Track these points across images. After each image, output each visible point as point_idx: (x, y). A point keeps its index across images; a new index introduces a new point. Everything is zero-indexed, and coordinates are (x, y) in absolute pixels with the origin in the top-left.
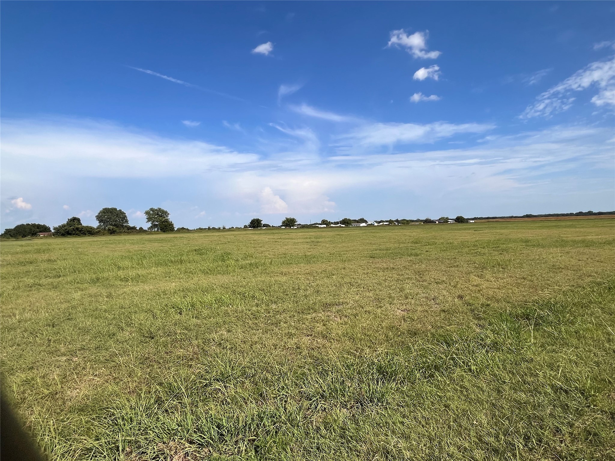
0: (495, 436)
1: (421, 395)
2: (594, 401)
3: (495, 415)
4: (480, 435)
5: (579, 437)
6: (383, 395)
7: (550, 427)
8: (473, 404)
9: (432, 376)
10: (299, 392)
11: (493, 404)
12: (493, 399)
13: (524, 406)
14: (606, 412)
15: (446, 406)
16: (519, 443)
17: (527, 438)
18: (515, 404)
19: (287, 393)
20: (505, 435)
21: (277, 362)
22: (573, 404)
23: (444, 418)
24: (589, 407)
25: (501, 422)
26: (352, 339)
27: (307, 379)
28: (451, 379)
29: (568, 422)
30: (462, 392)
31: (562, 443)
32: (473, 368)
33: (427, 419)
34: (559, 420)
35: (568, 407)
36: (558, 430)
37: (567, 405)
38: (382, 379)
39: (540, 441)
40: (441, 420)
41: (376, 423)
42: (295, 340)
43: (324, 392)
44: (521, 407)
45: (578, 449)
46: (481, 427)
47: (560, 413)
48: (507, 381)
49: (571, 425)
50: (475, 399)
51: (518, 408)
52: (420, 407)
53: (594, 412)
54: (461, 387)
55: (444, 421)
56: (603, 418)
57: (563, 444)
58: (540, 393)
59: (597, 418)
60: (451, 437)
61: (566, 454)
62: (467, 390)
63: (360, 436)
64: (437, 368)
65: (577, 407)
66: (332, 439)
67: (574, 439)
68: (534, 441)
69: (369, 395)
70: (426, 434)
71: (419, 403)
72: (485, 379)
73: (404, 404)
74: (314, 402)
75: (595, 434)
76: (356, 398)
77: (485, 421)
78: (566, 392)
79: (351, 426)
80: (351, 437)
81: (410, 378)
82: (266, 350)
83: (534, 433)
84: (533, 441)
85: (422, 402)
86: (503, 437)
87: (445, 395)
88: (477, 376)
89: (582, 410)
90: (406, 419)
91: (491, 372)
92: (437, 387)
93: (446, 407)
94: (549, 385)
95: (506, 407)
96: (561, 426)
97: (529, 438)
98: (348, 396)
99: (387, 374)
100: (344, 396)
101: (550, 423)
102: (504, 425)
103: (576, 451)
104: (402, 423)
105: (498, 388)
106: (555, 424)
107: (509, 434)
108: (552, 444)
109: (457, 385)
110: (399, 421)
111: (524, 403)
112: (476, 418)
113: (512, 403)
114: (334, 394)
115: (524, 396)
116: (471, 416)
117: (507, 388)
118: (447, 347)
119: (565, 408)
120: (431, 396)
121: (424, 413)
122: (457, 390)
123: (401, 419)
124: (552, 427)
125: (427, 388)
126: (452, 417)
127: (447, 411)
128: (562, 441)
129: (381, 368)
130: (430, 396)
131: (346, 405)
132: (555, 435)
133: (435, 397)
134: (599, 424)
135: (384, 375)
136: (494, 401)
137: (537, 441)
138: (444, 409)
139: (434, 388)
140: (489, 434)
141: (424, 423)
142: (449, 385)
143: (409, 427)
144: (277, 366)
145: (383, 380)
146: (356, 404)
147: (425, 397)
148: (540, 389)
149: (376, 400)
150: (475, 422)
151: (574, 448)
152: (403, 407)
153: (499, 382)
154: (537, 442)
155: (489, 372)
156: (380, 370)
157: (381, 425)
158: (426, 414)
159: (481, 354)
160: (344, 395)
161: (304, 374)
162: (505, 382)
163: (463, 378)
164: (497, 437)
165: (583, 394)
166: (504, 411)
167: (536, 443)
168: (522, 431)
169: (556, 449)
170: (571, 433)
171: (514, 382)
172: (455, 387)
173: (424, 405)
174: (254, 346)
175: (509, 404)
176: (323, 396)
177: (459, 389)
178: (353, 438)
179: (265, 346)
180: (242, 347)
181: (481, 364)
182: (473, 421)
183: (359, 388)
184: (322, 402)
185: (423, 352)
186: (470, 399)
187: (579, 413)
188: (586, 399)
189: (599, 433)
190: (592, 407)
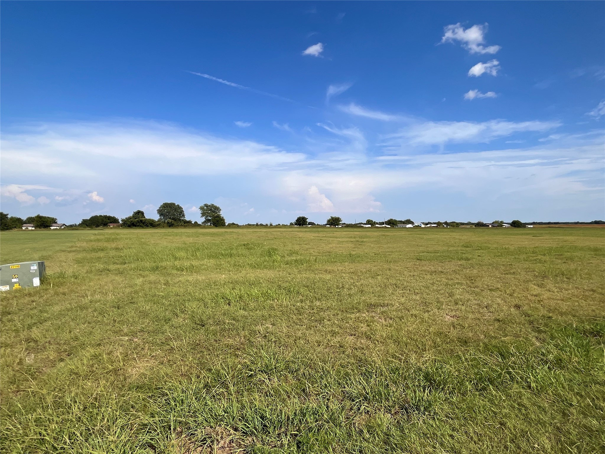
1: (472, 408)
3: (560, 440)
6: (431, 404)
8: (533, 424)
9: (484, 389)
10: (342, 391)
11: (558, 428)
12: (558, 422)
13: (596, 434)
15: (501, 424)
18: (585, 430)
19: (329, 391)
21: (320, 359)
23: (499, 436)
25: (568, 449)
26: (397, 342)
27: (350, 379)
28: (508, 395)
30: (520, 410)
32: (533, 385)
33: (479, 435)
38: (429, 387)
40: (496, 439)
41: (423, 433)
42: (338, 339)
43: (368, 394)
44: (592, 435)
48: (574, 403)
50: (535, 420)
51: (589, 436)
52: (471, 421)
54: (518, 405)
55: (499, 439)
62: (526, 409)
63: (405, 445)
64: (491, 381)
66: (375, 444)
69: (415, 403)
70: (479, 451)
71: (471, 417)
72: (547, 399)
73: (454, 416)
74: (357, 403)
76: (401, 403)
77: (548, 446)
79: (394, 431)
80: (396, 445)
81: (460, 389)
82: (309, 346)
85: (474, 416)
87: (500, 412)
88: (537, 395)
90: (456, 433)
91: (554, 392)
92: (491, 401)
95: (574, 433)
98: (393, 401)
99: (435, 382)
100: (387, 399)
104: (452, 436)
105: (563, 411)
109: (514, 402)
110: (448, 434)
111: (597, 431)
112: (537, 441)
113: (580, 429)
114: (377, 397)
115: (595, 422)
116: (531, 438)
117: (575, 412)
118: (502, 359)
120: (485, 411)
121: (476, 428)
122: (514, 407)
123: (450, 432)
125: (479, 402)
126: (508, 437)
127: (503, 429)
129: (428, 375)
130: (483, 411)
131: (390, 410)
133: (489, 413)
135: (431, 383)
136: (559, 425)
138: (499, 427)
139: (487, 402)
141: (476, 439)
142: (504, 401)
143: (460, 441)
144: (319, 363)
145: (431, 388)
146: (401, 410)
147: (478, 411)
149: (422, 409)
150: (536, 446)
152: (452, 419)
153: (564, 404)
155: (552, 392)
156: (427, 377)
157: (429, 436)
158: (478, 429)
159: (541, 371)
160: (389, 399)
161: (347, 374)
162: (571, 405)
163: (521, 395)
171: (582, 405)
172: (511, 403)
173: (477, 420)
174: (298, 341)
175: (577, 430)
176: (366, 398)
177: (517, 406)
178: (398, 446)
179: (309, 342)
180: (287, 341)
181: (543, 381)
182: (534, 444)
183: (405, 394)
184: (365, 405)
185: (476, 364)
186: (529, 419)
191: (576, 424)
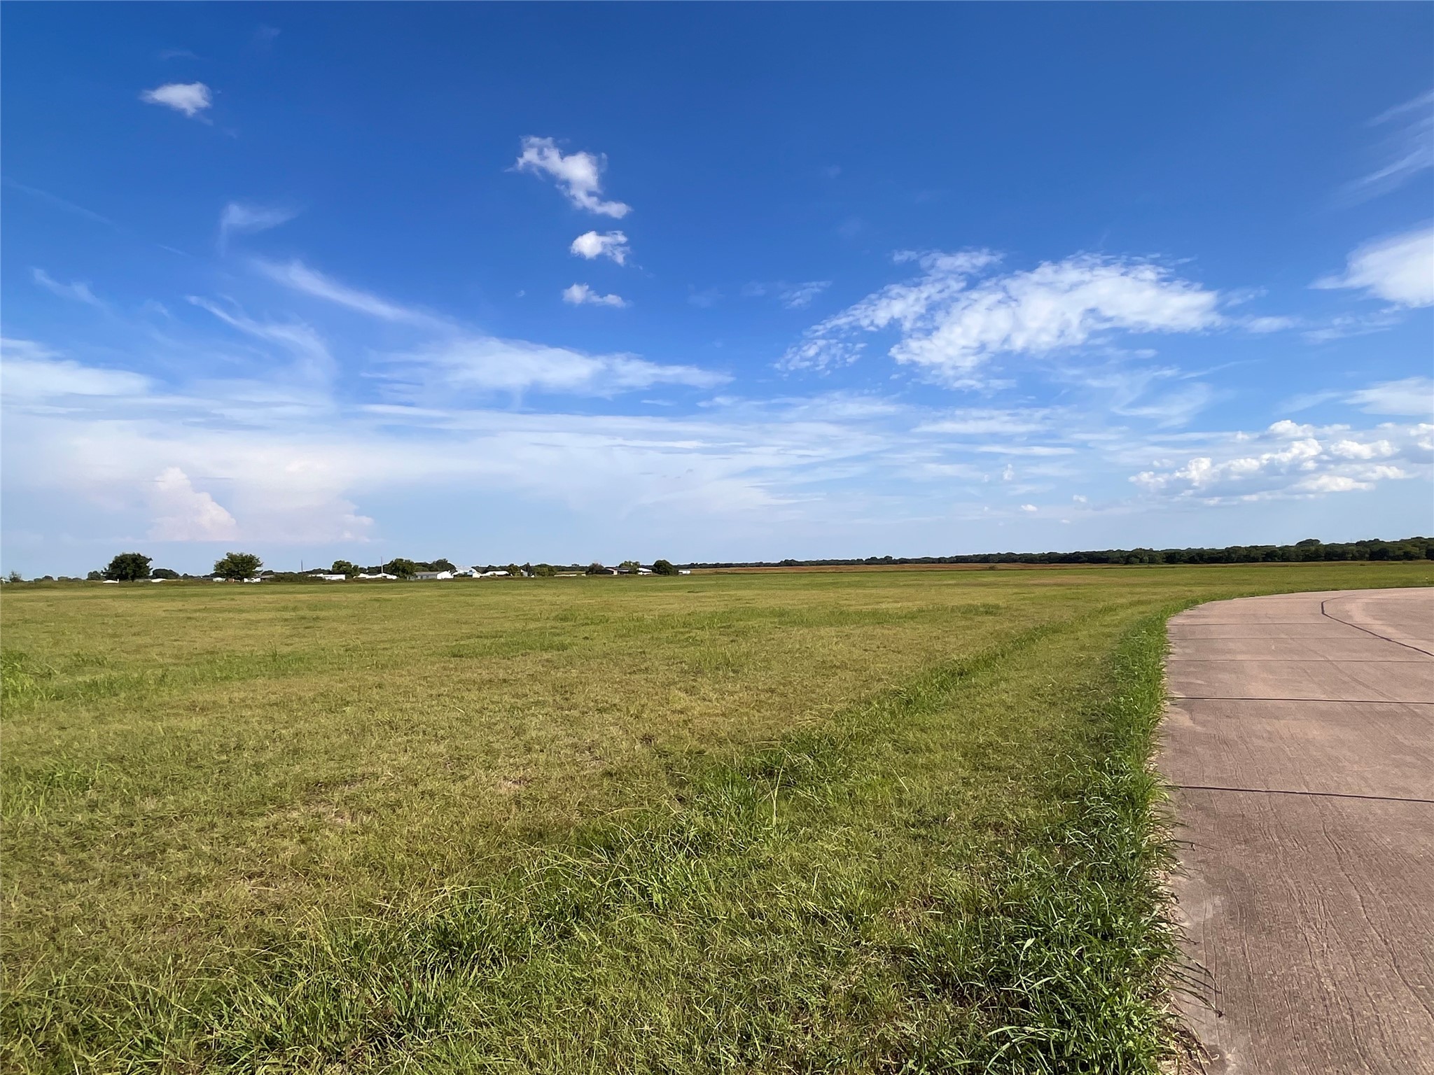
0: (684, 1051)
1: (534, 986)
2: (867, 929)
3: (689, 1001)
4: (654, 1055)
5: (837, 1014)
6: (441, 1005)
7: (788, 1004)
8: (647, 983)
9: (566, 933)
10: (199, 1046)
11: (689, 977)
12: (690, 964)
13: (746, 966)
14: (885, 949)
15: (589, 1002)
16: (729, 1055)
17: (745, 1040)
18: (731, 965)
19: (160, 1055)
20: (704, 1042)
21: (137, 969)
22: (831, 945)
23: (581, 1033)
24: (858, 944)
25: (700, 1014)
26: (377, 868)
27: (230, 1003)
28: (606, 933)
29: (822, 985)
30: (627, 959)
31: (806, 1033)
32: (657, 898)
33: (542, 1044)
34: (805, 985)
35: (824, 952)
36: (803, 1006)
37: (822, 948)
38: (448, 962)
39: (768, 1040)
40: (575, 1040)
42: (208, 895)
43: (279, 1028)
44: (740, 971)
45: (833, 1039)
46: (658, 1035)
47: (809, 969)
48: (720, 917)
49: (825, 990)
50: (652, 972)
51: (735, 976)
52: (529, 1016)
53: (866, 953)
54: (627, 949)
55: (581, 1039)
56: (880, 963)
57: (810, 1036)
58: (778, 932)
59: (869, 965)
61: (813, 1055)
62: (638, 951)
64: (578, 912)
65: (839, 949)
67: (829, 1016)
69: (406, 1013)
71: (529, 1008)
72: (678, 921)
73: (493, 1017)
74: (245, 1063)
75: (865, 1000)
76: (370, 1027)
77: (666, 1021)
78: (823, 921)
81: (513, 950)
82: (104, 939)
83: (758, 1025)
84: (755, 1044)
85: (535, 1002)
86: (699, 1049)
87: (589, 976)
88: (662, 916)
89: (847, 953)
90: (492, 1056)
91: (691, 903)
92: (576, 959)
93: (589, 1004)
94: (795, 911)
95: (713, 975)
96: (808, 995)
97: (749, 1037)
98: (350, 1026)
99: (460, 945)
100: (335, 1028)
101: (791, 992)
102: (704, 1018)
103: (830, 1043)
104: (482, 1068)
105: (702, 937)
106: (799, 994)
107: (713, 1039)
108: (789, 1041)
109: (618, 946)
110: (475, 1065)
112: (649, 1017)
114: (306, 1029)
115: (748, 944)
116: (640, 1015)
117: (717, 932)
118: (609, 858)
119: (819, 954)
120: (559, 985)
121: (538, 1030)
122: (614, 958)
123: (478, 1059)
124: (792, 1002)
125: (550, 964)
126: (599, 1025)
127: (590, 1014)
128: (807, 1028)
129: (445, 933)
130: (555, 985)
131: (339, 1054)
132: (795, 1021)
133: (566, 985)
134: (871, 976)
135: (452, 952)
136: (690, 969)
137: (764, 1042)
138: (585, 1010)
139: (567, 963)
140: (674, 1048)
141: (533, 1056)
142: (600, 949)
144: (132, 983)
145: (449, 966)
146: (370, 1042)
147: (544, 989)
148: (779, 925)
149: (420, 1023)
150: (646, 1028)
151: (828, 1038)
152: (487, 1025)
153: (704, 922)
154: (762, 1044)
155: (688, 904)
156: (445, 940)
158: (541, 1032)
159: (676, 866)
160: (338, 1025)
161: (220, 990)
162: (715, 920)
163: (633, 925)
164: (689, 1051)
165: (849, 919)
166: (707, 987)
167: (761, 1046)
168: (738, 1026)
169: (796, 1049)
170: (824, 1008)
171: (733, 917)
172: (614, 950)
173: (540, 1011)
174: (64, 932)
176: (271, 1042)
177: (621, 953)
179: (105, 927)
180: (19, 941)
181: (675, 885)
182: (642, 1025)
183: (381, 1000)
184: (270, 1061)
185: (552, 879)
186: (642, 974)
187: (842, 961)
188: (855, 929)
189: (871, 994)
190: (863, 943)
191: (718, 958)
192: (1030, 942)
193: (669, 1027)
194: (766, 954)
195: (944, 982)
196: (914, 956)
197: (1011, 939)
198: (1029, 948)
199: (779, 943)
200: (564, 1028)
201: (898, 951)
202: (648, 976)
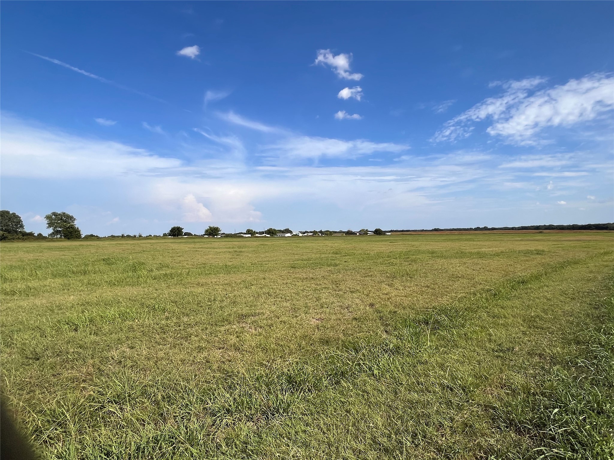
0: (387, 436)
1: (325, 402)
2: (472, 396)
3: (389, 416)
4: (375, 437)
5: (457, 431)
6: (289, 405)
7: (434, 423)
8: (372, 407)
9: (338, 383)
10: (204, 409)
11: (390, 406)
12: (390, 401)
13: (415, 405)
14: (481, 405)
15: (347, 411)
16: (407, 441)
17: (414, 436)
18: (408, 404)
19: (191, 410)
20: (396, 434)
21: (183, 379)
22: (455, 400)
23: (344, 423)
24: (468, 401)
25: (395, 422)
26: (265, 350)
27: (213, 394)
28: (354, 384)
29: (450, 417)
30: (363, 396)
31: (443, 437)
32: (376, 372)
33: (328, 426)
34: (442, 416)
35: (451, 403)
36: (441, 425)
37: (450, 401)
38: (291, 389)
39: (425, 437)
40: (341, 426)
41: (280, 435)
42: (205, 354)
43: (230, 406)
44: (413, 406)
45: (455, 441)
46: (376, 428)
47: (444, 410)
48: (404, 383)
49: (452, 420)
50: (374, 403)
51: (410, 408)
52: (323, 414)
53: (472, 406)
54: (363, 392)
55: (344, 426)
56: (479, 411)
57: (444, 439)
58: (430, 392)
59: (473, 411)
60: (349, 441)
61: (445, 447)
62: (368, 394)
63: (261, 449)
64: (343, 375)
65: (459, 403)
66: (232, 455)
67: (454, 432)
68: (420, 438)
70: (326, 440)
71: (323, 411)
72: (385, 383)
73: (309, 412)
74: (219, 417)
75: (471, 426)
76: (263, 410)
78: (451, 389)
79: (253, 439)
80: (252, 451)
81: (317, 387)
82: (172, 367)
83: (420, 430)
85: (326, 409)
86: (394, 437)
87: (347, 401)
88: (378, 380)
89: (462, 405)
90: (309, 427)
91: (391, 376)
92: (341, 393)
93: (347, 412)
94: (438, 384)
95: (400, 407)
96: (444, 421)
97: (416, 435)
98: (255, 409)
99: (296, 383)
100: (250, 408)
101: (435, 419)
102: (396, 424)
103: (454, 443)
104: (305, 431)
105: (395, 390)
106: (440, 420)
107: (400, 433)
108: (434, 439)
109: (359, 390)
110: (302, 430)
111: (416, 403)
112: (372, 421)
113: (406, 403)
114: (240, 408)
115: (416, 395)
116: (368, 419)
117: (402, 389)
118: (355, 354)
119: (449, 404)
120: (335, 403)
122: (359, 395)
123: (304, 428)
124: (436, 423)
125: (331, 394)
126: (351, 421)
127: (348, 416)
128: (443, 435)
129: (290, 377)
130: (334, 403)
131: (252, 419)
132: (437, 431)
133: (338, 403)
134: (474, 416)
135: (293, 385)
136: (390, 403)
137: (423, 438)
138: (346, 414)
139: (338, 394)
140: (383, 435)
141: (325, 430)
142: (352, 390)
143: (311, 435)
144: (181, 383)
146: (263, 416)
147: (329, 404)
148: (430, 389)
149: (281, 411)
150: (371, 425)
151: (453, 441)
152: (307, 415)
153: (397, 384)
154: (422, 438)
155: (389, 376)
156: (290, 380)
157: (284, 435)
158: (328, 421)
159: (384, 359)
161: (210, 389)
162: (401, 384)
163: (366, 382)
164: (389, 437)
165: (464, 390)
166: (397, 411)
167: (421, 439)
168: (411, 430)
169: (438, 443)
170: (451, 427)
171: (410, 383)
172: (357, 391)
173: (327, 412)
174: (159, 362)
175: (402, 405)
176: (228, 411)
177: (361, 393)
178: (254, 451)
179: (172, 362)
180: (145, 364)
181: (384, 368)
182: (370, 423)
183: (267, 400)
184: (227, 418)
185: (332, 359)
186: (369, 403)
187: (460, 408)
188: (467, 395)
189: (474, 424)
190: (471, 401)
191: (403, 400)
192: (556, 410)
193: (381, 426)
194: (424, 401)
195: (510, 424)
196: (495, 410)
197: (546, 408)
198: (556, 413)
199: (430, 397)
200: (337, 420)
201: (487, 407)
202: (372, 404)
